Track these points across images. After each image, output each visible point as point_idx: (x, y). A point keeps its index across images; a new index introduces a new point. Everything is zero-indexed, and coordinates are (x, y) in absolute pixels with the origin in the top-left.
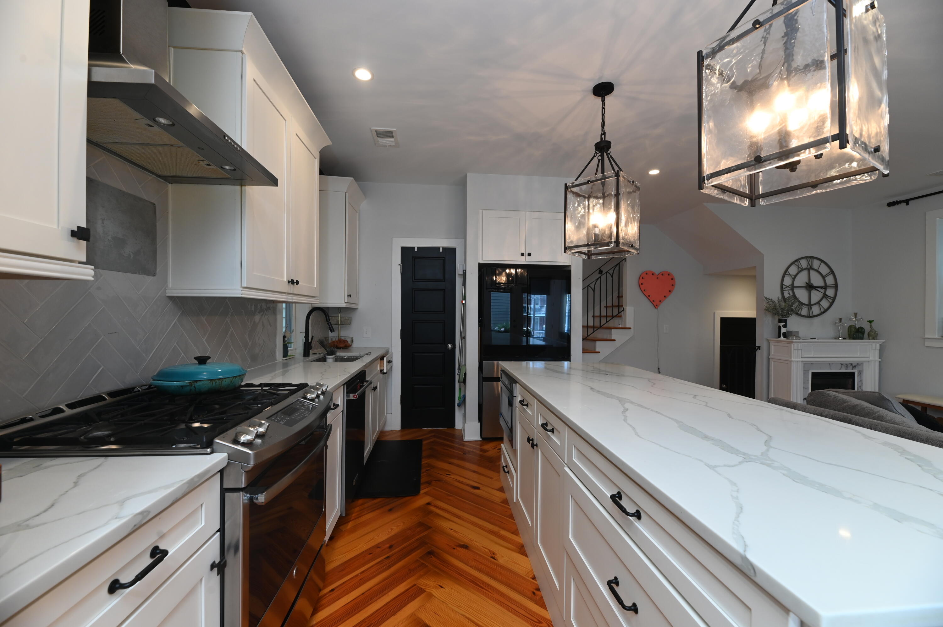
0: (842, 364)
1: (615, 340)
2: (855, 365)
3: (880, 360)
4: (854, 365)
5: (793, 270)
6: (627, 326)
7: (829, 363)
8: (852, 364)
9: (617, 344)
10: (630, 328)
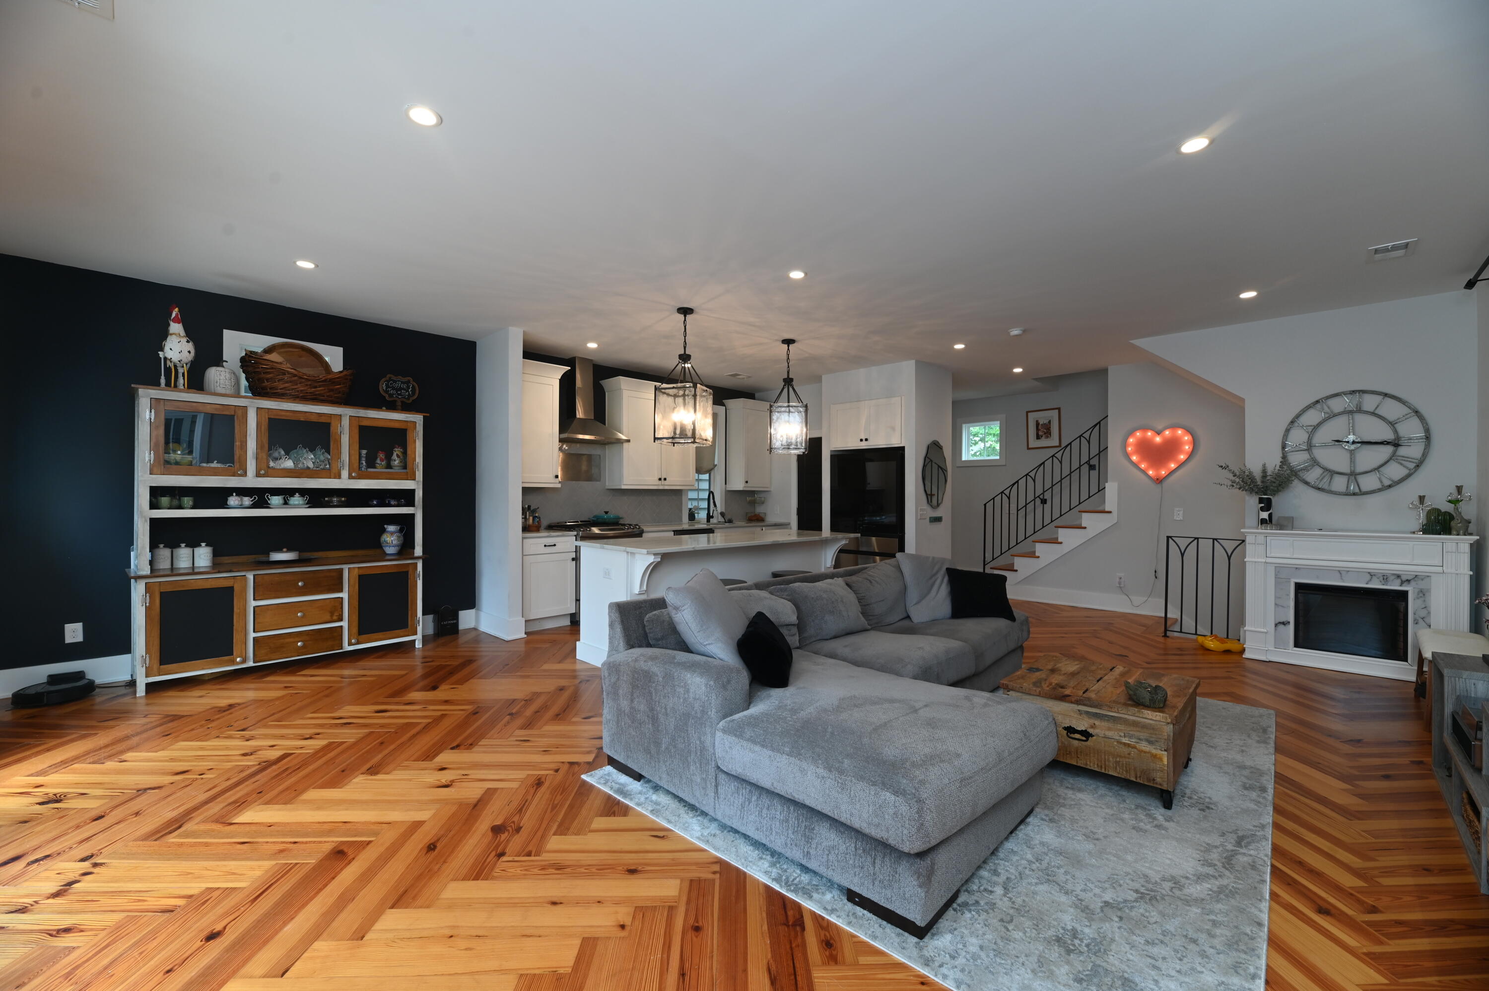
0: (1372, 575)
1: (1085, 528)
2: (1409, 578)
3: (1471, 573)
4: (1404, 578)
5: (1312, 417)
6: (1107, 510)
7: (1339, 571)
8: (1399, 576)
9: (1090, 533)
10: (1110, 512)
